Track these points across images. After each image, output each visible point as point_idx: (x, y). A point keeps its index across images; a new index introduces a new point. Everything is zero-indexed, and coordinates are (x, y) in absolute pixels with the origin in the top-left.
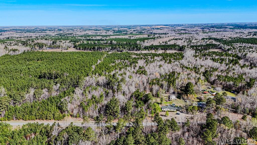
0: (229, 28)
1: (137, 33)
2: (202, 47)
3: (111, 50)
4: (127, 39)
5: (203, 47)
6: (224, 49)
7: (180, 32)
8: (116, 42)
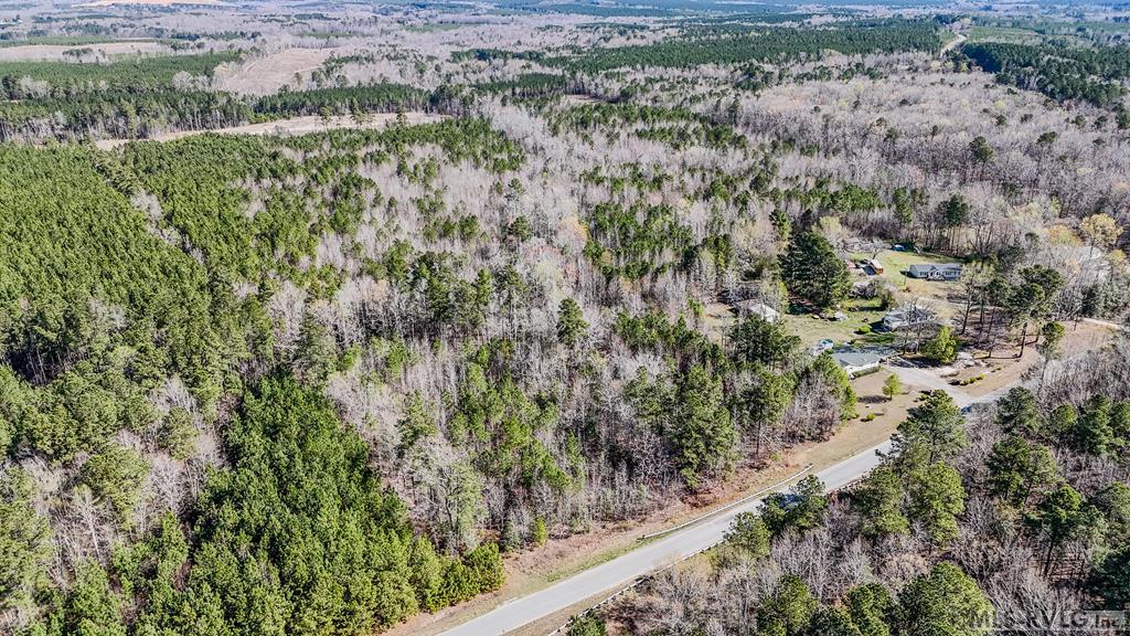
0: (485, 11)
1: (74, 33)
2: (513, 89)
3: (71, 133)
4: (61, 63)
5: (518, 90)
6: (606, 92)
7: (306, 28)
8: (44, 83)
